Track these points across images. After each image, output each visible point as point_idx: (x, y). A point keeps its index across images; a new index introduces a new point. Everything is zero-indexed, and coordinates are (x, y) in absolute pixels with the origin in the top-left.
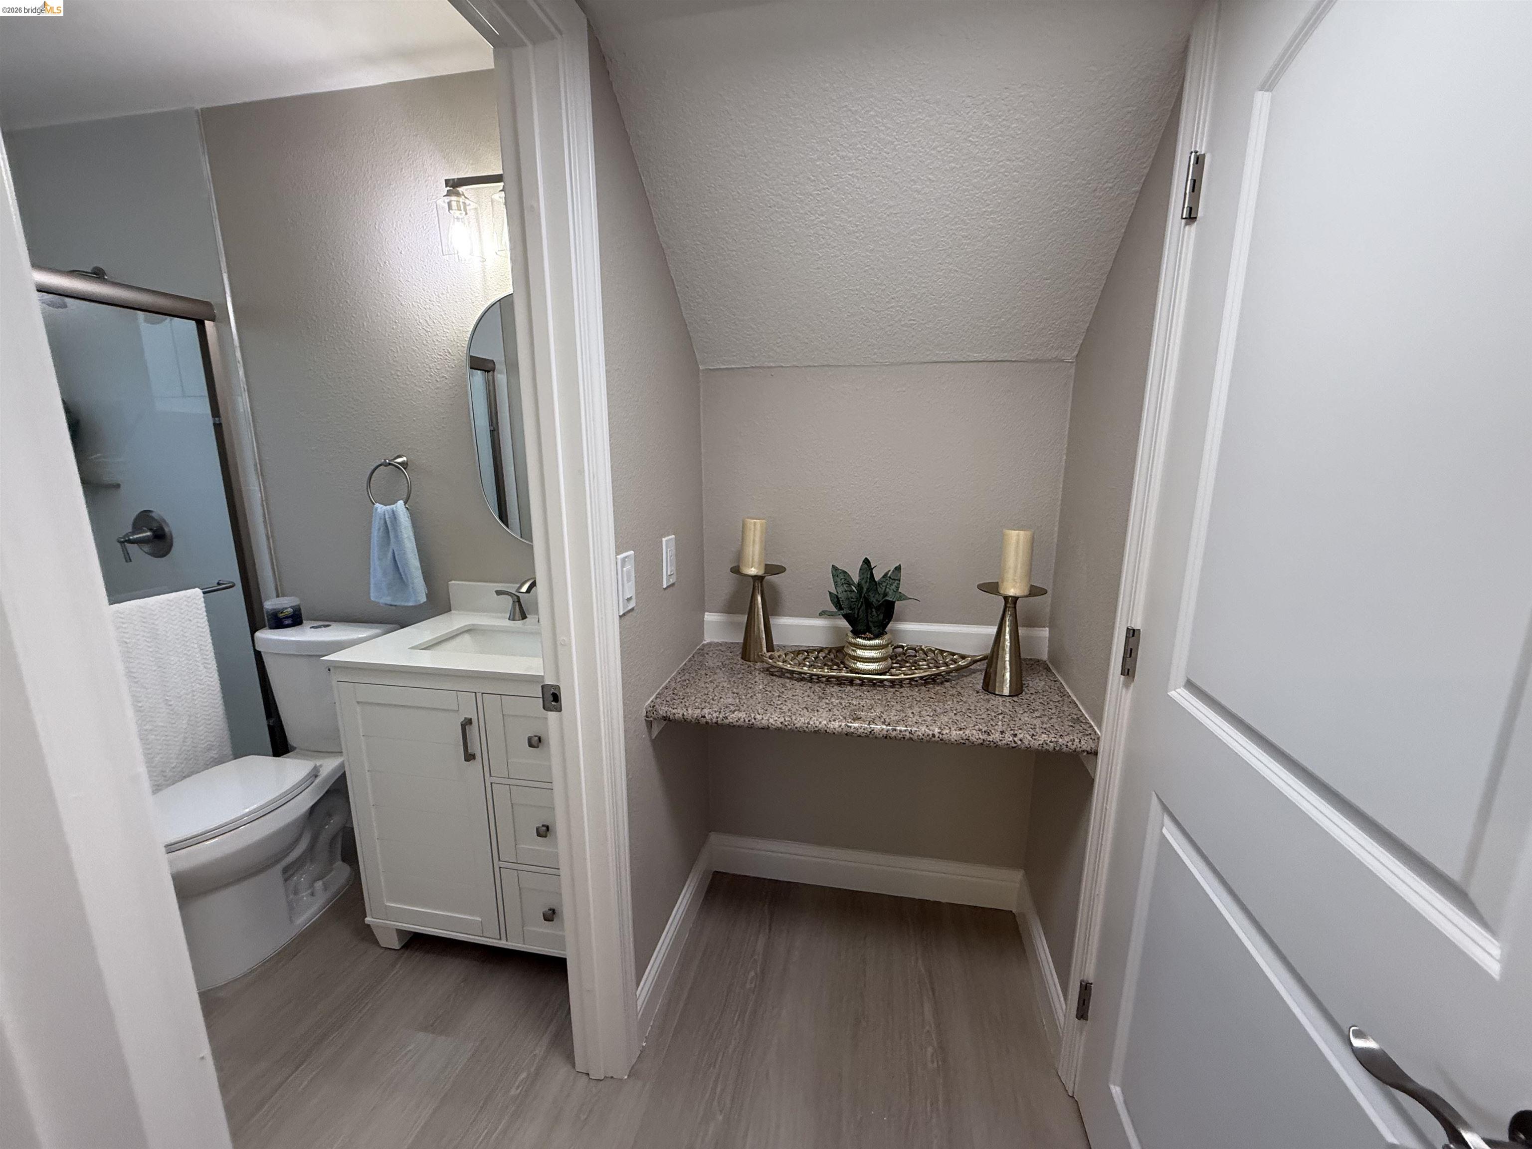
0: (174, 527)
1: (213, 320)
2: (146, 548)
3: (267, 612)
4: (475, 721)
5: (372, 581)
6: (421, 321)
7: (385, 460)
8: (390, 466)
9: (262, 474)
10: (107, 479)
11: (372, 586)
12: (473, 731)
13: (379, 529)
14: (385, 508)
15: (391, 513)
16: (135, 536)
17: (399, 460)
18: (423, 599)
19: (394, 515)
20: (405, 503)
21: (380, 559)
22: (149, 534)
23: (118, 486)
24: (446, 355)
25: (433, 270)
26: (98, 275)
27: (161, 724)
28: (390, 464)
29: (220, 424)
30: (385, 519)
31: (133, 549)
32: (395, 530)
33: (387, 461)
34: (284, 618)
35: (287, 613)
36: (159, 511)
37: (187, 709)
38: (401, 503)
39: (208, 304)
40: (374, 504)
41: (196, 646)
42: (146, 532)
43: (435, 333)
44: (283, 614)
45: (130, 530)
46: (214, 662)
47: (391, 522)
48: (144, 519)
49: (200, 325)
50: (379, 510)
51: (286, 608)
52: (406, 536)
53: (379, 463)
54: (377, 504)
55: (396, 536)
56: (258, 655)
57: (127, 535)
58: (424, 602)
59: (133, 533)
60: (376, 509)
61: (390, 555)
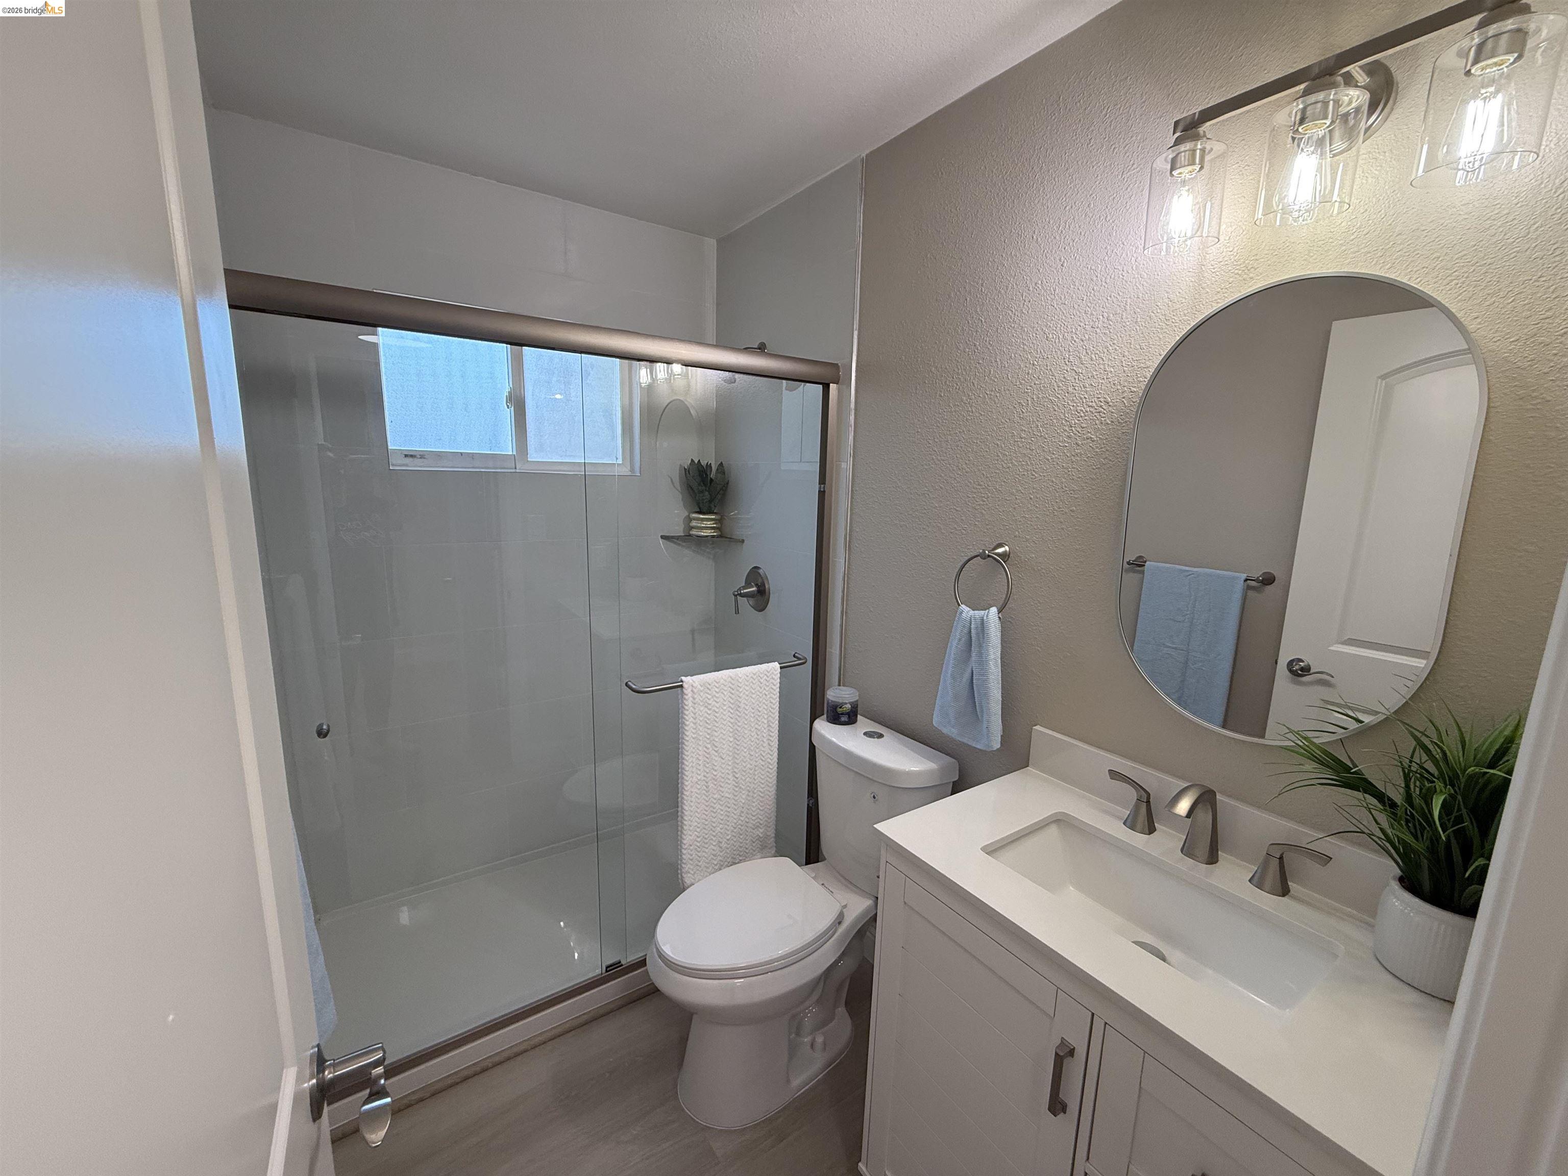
0: (772, 585)
1: (837, 383)
2: (752, 601)
3: (828, 700)
4: (1081, 1052)
5: (938, 702)
6: (1071, 359)
7: (984, 551)
8: (989, 558)
9: (849, 547)
10: (738, 533)
11: (937, 708)
12: (1074, 1068)
13: (960, 640)
14: (972, 612)
15: (979, 621)
16: (745, 591)
17: (1000, 550)
18: (996, 745)
19: (982, 623)
20: (999, 611)
21: (953, 677)
22: (754, 589)
23: (743, 541)
24: (1101, 406)
25: (1108, 281)
26: (761, 349)
27: (727, 795)
28: (989, 556)
29: (824, 491)
30: (970, 629)
31: (742, 601)
32: (980, 646)
33: (987, 552)
34: (842, 714)
35: (845, 709)
36: (766, 570)
37: (748, 784)
38: (994, 610)
39: (836, 366)
40: (959, 605)
41: (766, 722)
42: (753, 587)
43: (1090, 375)
44: (841, 710)
45: (743, 584)
46: (777, 740)
47: (977, 634)
48: (755, 576)
49: (826, 387)
50: (964, 615)
51: (846, 703)
52: (992, 657)
53: (976, 553)
54: (963, 606)
55: (980, 654)
56: (812, 748)
57: (740, 589)
58: (998, 749)
59: (744, 588)
60: (961, 613)
61: (967, 675)
